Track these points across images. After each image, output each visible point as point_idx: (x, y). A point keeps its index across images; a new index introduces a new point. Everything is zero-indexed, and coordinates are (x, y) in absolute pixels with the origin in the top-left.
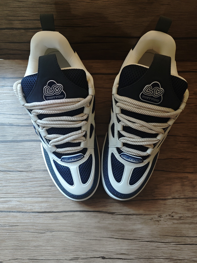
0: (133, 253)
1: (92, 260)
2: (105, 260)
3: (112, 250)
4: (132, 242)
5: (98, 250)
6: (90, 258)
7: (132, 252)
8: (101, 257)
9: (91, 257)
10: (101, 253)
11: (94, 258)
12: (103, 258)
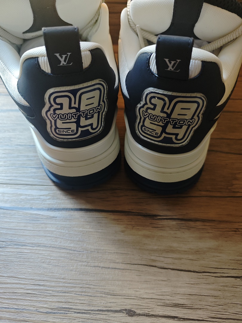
0: (204, 303)
1: (102, 317)
2: (134, 318)
3: (151, 295)
4: (199, 277)
5: (118, 292)
6: (98, 310)
7: (201, 303)
8: (126, 310)
9: (99, 308)
10: (127, 301)
11: (106, 313)
12: (131, 313)
